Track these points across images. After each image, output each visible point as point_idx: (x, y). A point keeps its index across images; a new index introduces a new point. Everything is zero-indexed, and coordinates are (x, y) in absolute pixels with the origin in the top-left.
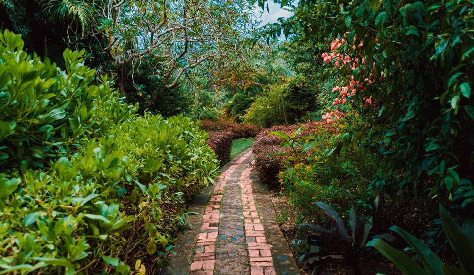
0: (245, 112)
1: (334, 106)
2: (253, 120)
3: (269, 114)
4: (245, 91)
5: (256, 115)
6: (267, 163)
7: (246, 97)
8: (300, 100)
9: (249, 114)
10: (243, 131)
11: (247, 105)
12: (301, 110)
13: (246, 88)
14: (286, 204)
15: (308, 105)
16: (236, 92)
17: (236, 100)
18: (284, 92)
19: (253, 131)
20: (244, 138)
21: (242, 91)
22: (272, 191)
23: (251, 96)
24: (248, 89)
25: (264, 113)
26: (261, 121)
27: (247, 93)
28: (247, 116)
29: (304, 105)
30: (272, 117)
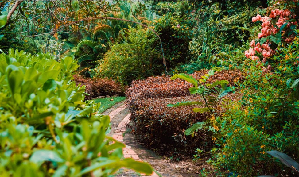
0: (96, 64)
1: (260, 38)
2: (109, 74)
3: (130, 65)
4: (93, 37)
5: (113, 68)
6: (160, 118)
7: (96, 45)
8: (170, 48)
9: (102, 67)
10: (97, 88)
11: (96, 55)
12: (173, 60)
13: (95, 32)
14: (188, 171)
15: (180, 54)
16: (81, 37)
17: (80, 49)
18: (150, 38)
19: (111, 88)
20: (100, 97)
21: (89, 36)
22: (164, 156)
23: (102, 43)
24: (98, 34)
25: (124, 64)
26: (121, 74)
27: (96, 40)
28: (99, 69)
29: (176, 55)
30: (135, 69)
